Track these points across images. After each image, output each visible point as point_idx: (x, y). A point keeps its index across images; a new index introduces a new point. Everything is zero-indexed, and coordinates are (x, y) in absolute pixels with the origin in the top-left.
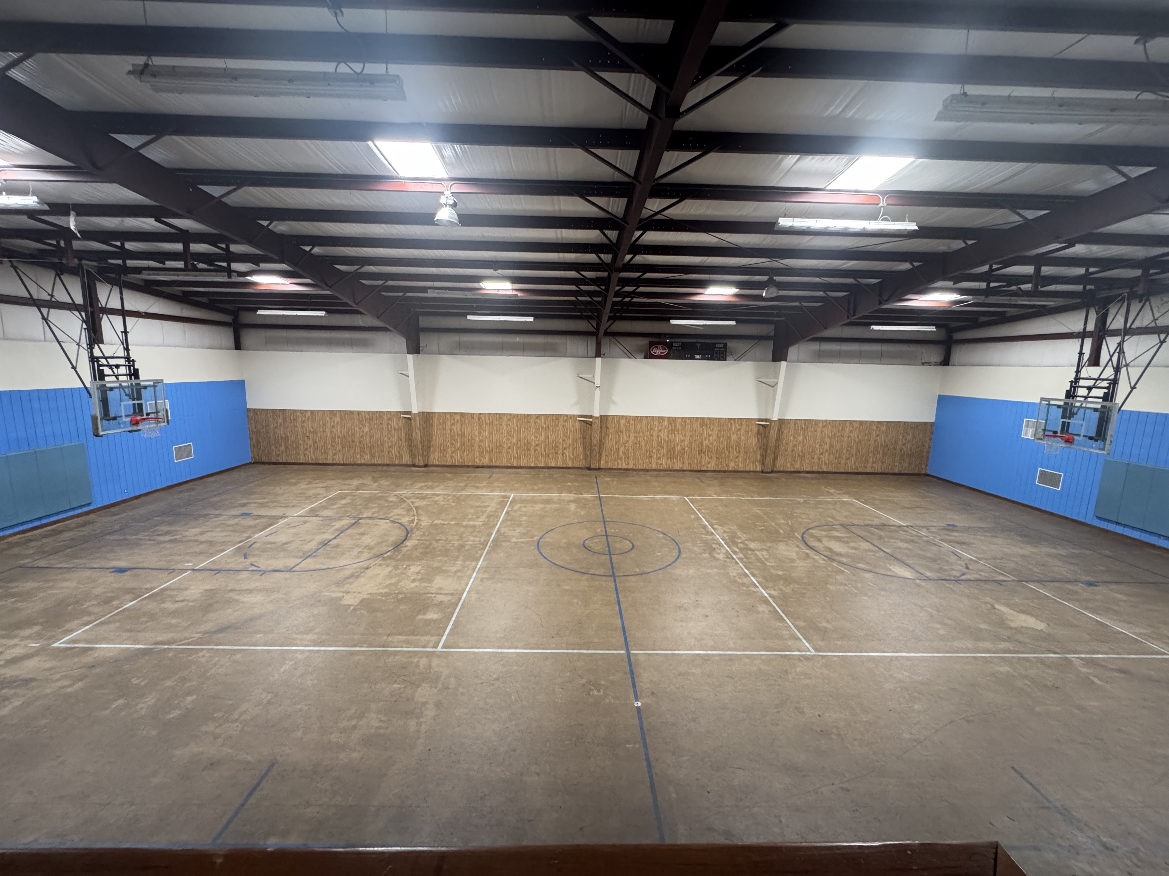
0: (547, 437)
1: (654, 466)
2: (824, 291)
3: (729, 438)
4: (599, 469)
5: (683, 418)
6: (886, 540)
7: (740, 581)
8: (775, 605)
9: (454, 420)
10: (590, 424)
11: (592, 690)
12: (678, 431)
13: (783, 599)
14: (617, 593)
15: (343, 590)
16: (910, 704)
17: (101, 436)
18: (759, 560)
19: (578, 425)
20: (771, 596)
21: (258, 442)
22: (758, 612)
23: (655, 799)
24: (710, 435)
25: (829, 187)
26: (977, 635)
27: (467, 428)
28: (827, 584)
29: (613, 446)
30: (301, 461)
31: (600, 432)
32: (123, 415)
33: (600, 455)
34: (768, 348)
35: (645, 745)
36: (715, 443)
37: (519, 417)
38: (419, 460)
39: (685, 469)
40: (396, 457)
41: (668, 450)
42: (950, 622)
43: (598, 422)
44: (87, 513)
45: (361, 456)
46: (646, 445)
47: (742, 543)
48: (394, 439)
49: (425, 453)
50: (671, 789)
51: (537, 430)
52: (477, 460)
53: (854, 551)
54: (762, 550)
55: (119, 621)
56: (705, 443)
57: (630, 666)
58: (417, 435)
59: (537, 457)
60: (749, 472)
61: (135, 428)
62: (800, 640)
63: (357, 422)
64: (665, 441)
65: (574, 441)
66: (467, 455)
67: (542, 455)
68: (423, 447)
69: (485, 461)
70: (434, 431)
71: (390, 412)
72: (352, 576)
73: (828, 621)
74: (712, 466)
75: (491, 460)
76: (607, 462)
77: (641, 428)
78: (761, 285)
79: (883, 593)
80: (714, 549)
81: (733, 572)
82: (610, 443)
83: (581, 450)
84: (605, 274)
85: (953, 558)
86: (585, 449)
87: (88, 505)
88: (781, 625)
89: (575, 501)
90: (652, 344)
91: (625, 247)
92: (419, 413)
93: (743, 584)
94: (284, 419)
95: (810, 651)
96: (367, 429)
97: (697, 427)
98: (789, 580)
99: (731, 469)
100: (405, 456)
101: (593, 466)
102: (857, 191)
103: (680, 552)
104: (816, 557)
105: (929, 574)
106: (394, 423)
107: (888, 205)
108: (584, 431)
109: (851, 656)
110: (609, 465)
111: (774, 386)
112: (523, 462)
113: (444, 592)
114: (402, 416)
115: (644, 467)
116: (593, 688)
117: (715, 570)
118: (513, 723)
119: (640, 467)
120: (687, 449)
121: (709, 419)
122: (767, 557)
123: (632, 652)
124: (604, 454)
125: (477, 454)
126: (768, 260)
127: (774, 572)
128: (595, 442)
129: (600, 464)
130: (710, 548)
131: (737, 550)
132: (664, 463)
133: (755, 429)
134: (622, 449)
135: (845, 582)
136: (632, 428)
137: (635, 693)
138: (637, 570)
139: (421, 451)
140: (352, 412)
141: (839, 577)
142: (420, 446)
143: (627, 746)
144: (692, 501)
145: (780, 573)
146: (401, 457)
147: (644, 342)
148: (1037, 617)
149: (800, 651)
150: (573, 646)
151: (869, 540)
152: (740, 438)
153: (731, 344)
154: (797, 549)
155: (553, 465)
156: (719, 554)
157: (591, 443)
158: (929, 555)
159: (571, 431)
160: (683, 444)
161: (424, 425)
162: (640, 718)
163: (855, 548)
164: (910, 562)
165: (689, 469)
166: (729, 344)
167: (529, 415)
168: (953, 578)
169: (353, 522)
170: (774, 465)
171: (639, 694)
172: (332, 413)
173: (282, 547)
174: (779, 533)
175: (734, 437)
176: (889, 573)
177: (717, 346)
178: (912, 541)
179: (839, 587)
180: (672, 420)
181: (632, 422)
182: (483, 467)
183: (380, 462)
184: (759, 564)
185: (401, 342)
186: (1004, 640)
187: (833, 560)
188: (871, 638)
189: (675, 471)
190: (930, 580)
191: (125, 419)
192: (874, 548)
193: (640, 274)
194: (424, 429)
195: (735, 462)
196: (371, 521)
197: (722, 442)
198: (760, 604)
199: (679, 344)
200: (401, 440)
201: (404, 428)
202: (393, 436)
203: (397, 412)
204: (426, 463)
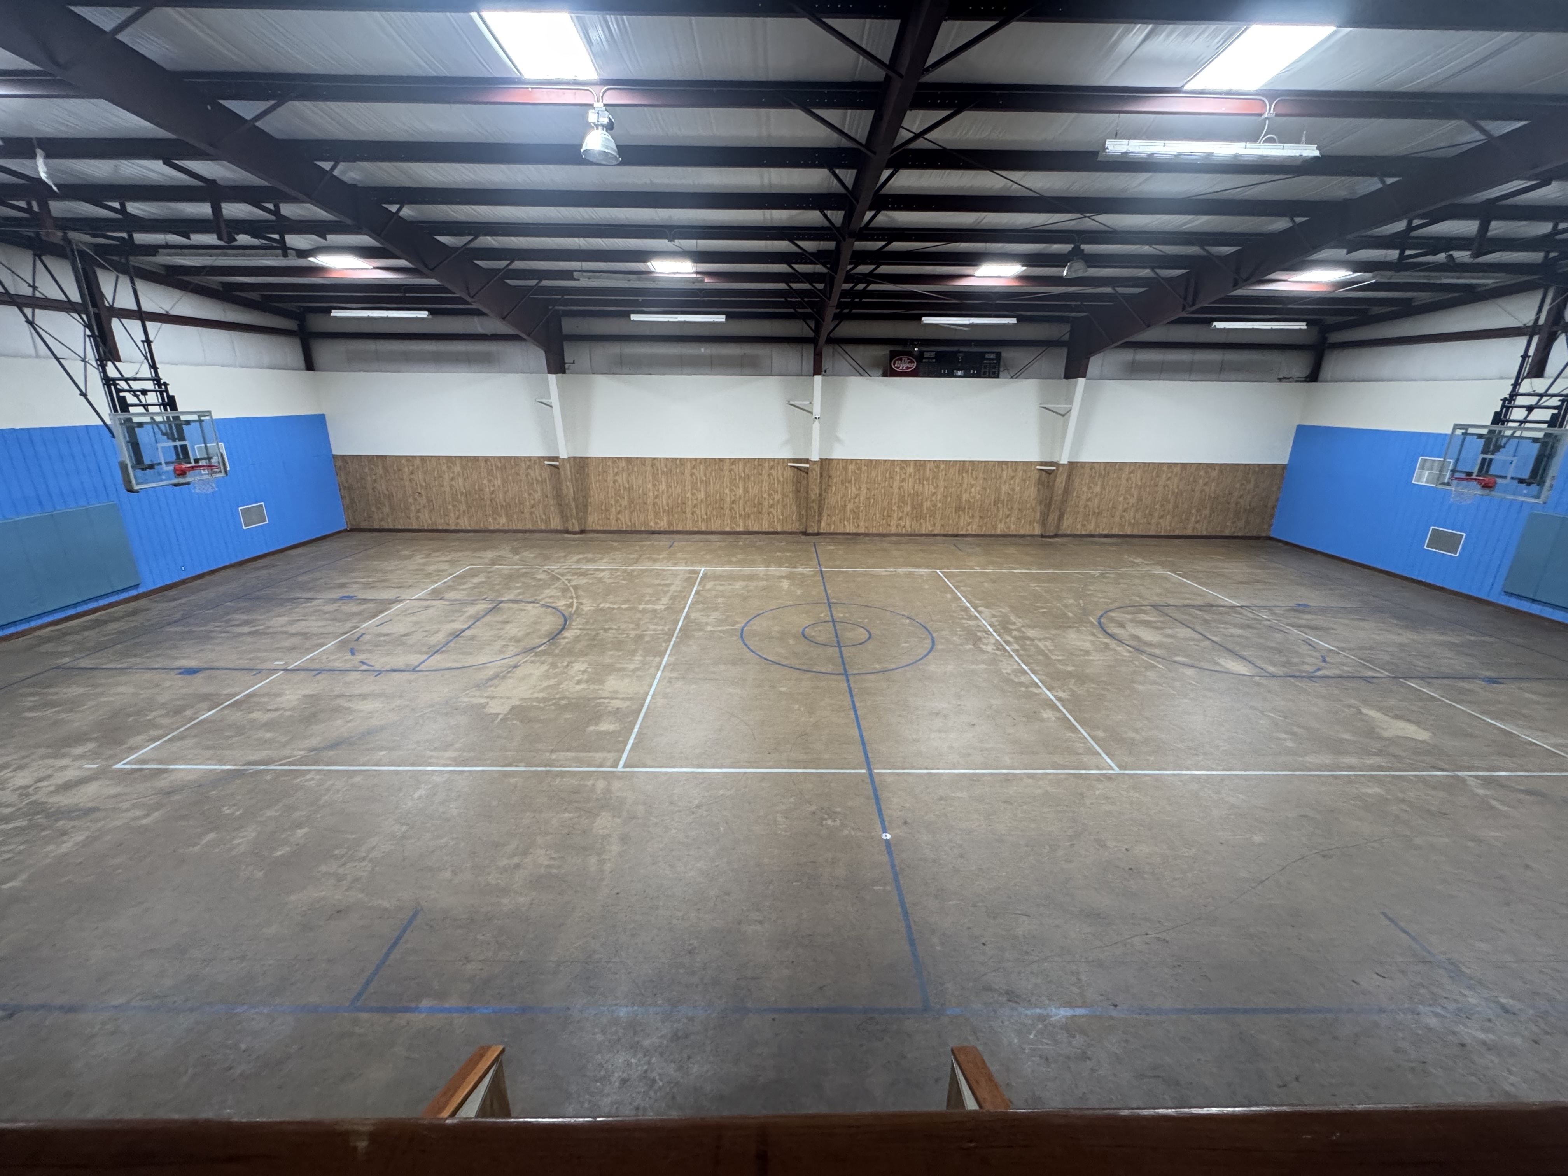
0: (746, 491)
1: (893, 530)
2: (1152, 268)
3: (998, 490)
4: (818, 534)
5: (935, 462)
6: (1213, 624)
7: (1016, 680)
8: (1064, 710)
9: (618, 468)
10: (806, 471)
11: (826, 819)
12: (928, 480)
13: (1074, 703)
14: (852, 696)
15: (485, 695)
16: (1248, 836)
17: (137, 492)
18: (1040, 652)
19: (789, 473)
20: (1059, 699)
21: (352, 501)
22: (1042, 720)
23: (915, 954)
24: (972, 486)
25: (1188, 87)
26: (1336, 747)
27: (636, 478)
28: (1133, 682)
29: (837, 502)
30: (414, 528)
31: (820, 483)
32: (163, 462)
33: (820, 514)
34: (1060, 359)
35: (899, 888)
36: (978, 497)
37: (708, 463)
38: (573, 524)
39: (936, 532)
40: (542, 520)
41: (914, 508)
42: (1300, 731)
43: (817, 468)
44: (136, 598)
45: (495, 519)
46: (883, 501)
47: (1019, 630)
48: (538, 496)
49: (581, 514)
50: (935, 940)
51: (732, 481)
52: (652, 524)
53: (1169, 640)
54: (1045, 639)
55: (196, 736)
56: (965, 497)
57: (875, 790)
58: (569, 489)
59: (733, 519)
60: (1023, 536)
61: (182, 480)
62: (1100, 754)
63: (484, 473)
64: (909, 495)
65: (784, 495)
66: (638, 517)
67: (740, 516)
68: (577, 507)
69: (663, 525)
70: (591, 483)
71: (528, 459)
72: (496, 676)
73: (1136, 731)
74: (973, 529)
75: (670, 523)
76: (829, 525)
77: (877, 476)
78: (1059, 260)
79: (1209, 694)
80: (980, 639)
81: (1006, 668)
82: (833, 499)
83: (794, 508)
84: (831, 245)
85: (1305, 648)
86: (799, 507)
87: (136, 586)
88: (1073, 735)
89: (787, 577)
90: (893, 355)
91: (866, 197)
92: (569, 458)
93: (1022, 684)
94: (385, 469)
95: (1112, 769)
96: (498, 482)
97: (955, 474)
98: (1081, 678)
99: (999, 532)
100: (554, 518)
101: (810, 531)
102: (1229, 93)
103: (933, 642)
104: (1118, 648)
105: (1271, 669)
106: (536, 473)
107: (1277, 115)
108: (798, 482)
109: (1168, 775)
110: (832, 529)
111: (1065, 415)
112: (715, 526)
113: (621, 696)
114: (546, 462)
115: (881, 530)
116: (826, 816)
117: (983, 666)
118: (725, 860)
119: (874, 531)
120: (939, 505)
121: (972, 463)
122: (1051, 648)
123: (876, 771)
124: (825, 512)
125: (651, 516)
126: (1079, 216)
127: (1061, 667)
128: (813, 497)
129: (819, 527)
130: (974, 637)
131: (1011, 640)
132: (908, 525)
133: (1035, 476)
134: (850, 506)
135: (1158, 680)
136: (864, 477)
137: (883, 822)
138: (878, 666)
139: (574, 511)
140: (476, 459)
141: (1151, 675)
142: (573, 505)
143: (876, 888)
144: (947, 576)
145: (1070, 669)
146: (547, 521)
147: (882, 352)
148: (1417, 723)
149: (1099, 770)
150: (796, 764)
151: (1190, 625)
152: (1013, 490)
153: (1007, 354)
154: (1092, 638)
155: (756, 529)
156: (987, 645)
157: (807, 498)
158: (1273, 645)
159: (779, 482)
160: (934, 498)
161: (578, 476)
162: (890, 854)
163: (1172, 636)
164: (1245, 653)
165: (942, 532)
166: (1003, 355)
167: (721, 460)
168: (1305, 674)
169: (491, 606)
170: (1058, 527)
171: (887, 823)
172: (449, 459)
173: (400, 641)
174: (1069, 618)
175: (1005, 488)
176: (1218, 668)
177: (987, 356)
178: (1249, 626)
179: (1150, 687)
180: (920, 465)
181: (864, 468)
182: (660, 533)
183: (520, 527)
184: (1041, 657)
185: (537, 356)
186: (1375, 754)
187: (1142, 652)
188: (1194, 752)
189: (922, 535)
190: (1274, 676)
191: (165, 468)
192: (1198, 636)
193: (883, 243)
194: (577, 481)
195: (1006, 523)
196: (515, 606)
197: (988, 496)
198: (1045, 709)
199: (933, 355)
200: (547, 497)
201: (550, 480)
202: (536, 491)
203: (539, 457)
204: (583, 528)
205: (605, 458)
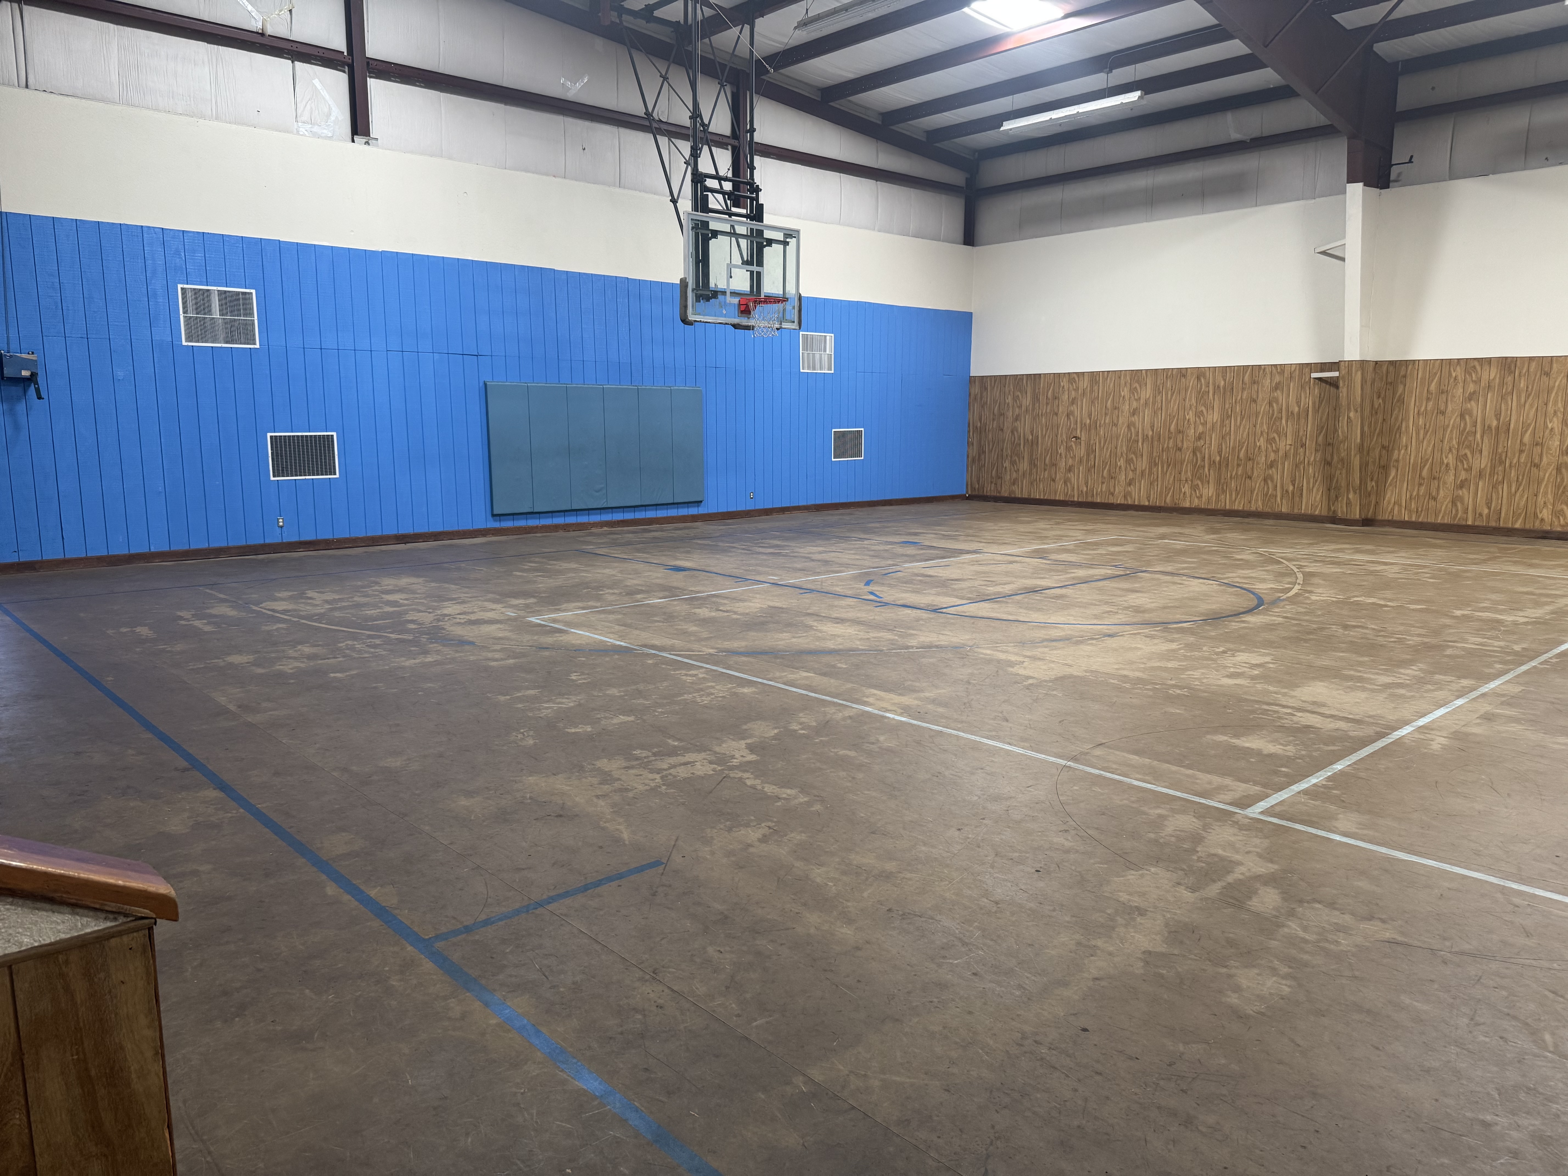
9: (1478, 382)
17: (691, 324)
21: (981, 450)
27: (1521, 406)
38: (1349, 503)
40: (1285, 492)
44: (694, 518)
45: (1194, 488)
48: (1285, 444)
49: (1370, 485)
52: (1546, 514)
58: (1352, 429)
61: (743, 321)
63: (1191, 400)
66: (1511, 496)
68: (1364, 466)
70: (1406, 418)
71: (1279, 369)
87: (698, 503)
92: (1363, 363)
94: (1035, 398)
96: (1215, 416)
100: (1310, 490)
106: (1289, 398)
114: (1315, 375)
125: (1547, 495)
139: (1357, 476)
140: (1182, 373)
142: (1356, 461)
161: (1378, 402)
169: (1122, 573)
173: (943, 584)
183: (1238, 506)
191: (729, 298)
194: (1374, 412)
196: (1168, 578)
200: (1303, 445)
201: (1316, 411)
202: (1282, 434)
203: (1302, 366)
204: (1370, 516)
205: (1450, 361)
